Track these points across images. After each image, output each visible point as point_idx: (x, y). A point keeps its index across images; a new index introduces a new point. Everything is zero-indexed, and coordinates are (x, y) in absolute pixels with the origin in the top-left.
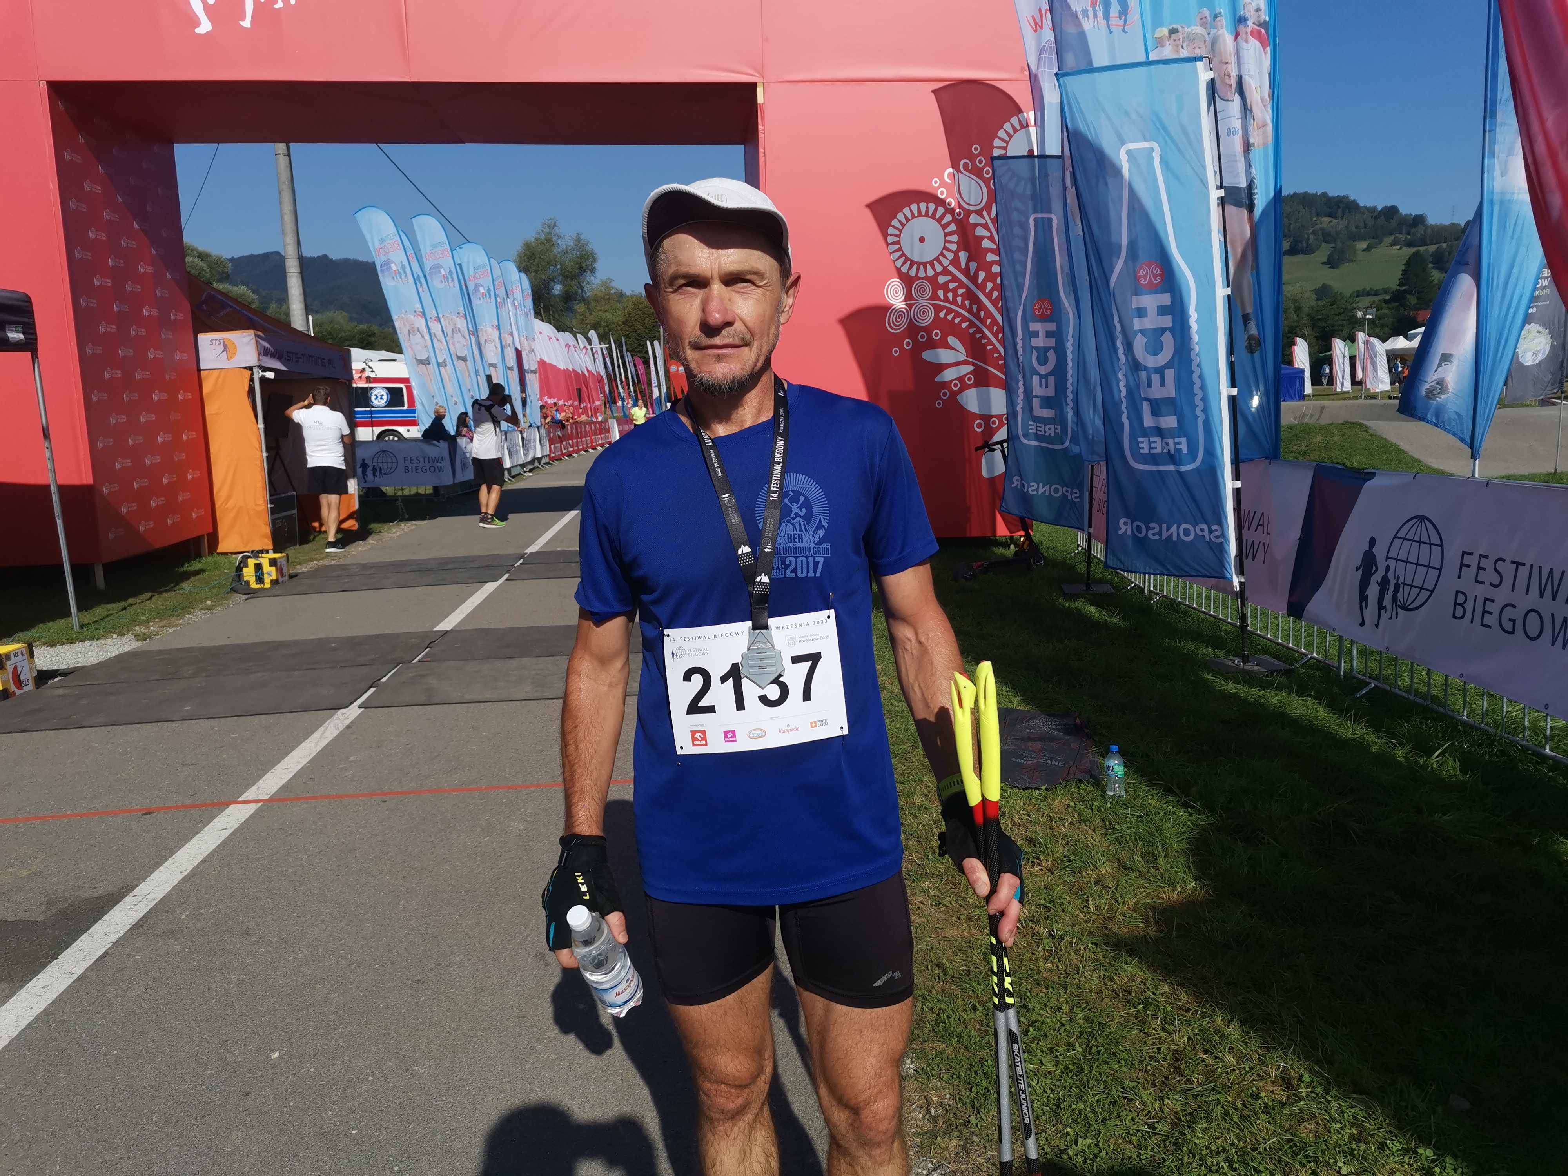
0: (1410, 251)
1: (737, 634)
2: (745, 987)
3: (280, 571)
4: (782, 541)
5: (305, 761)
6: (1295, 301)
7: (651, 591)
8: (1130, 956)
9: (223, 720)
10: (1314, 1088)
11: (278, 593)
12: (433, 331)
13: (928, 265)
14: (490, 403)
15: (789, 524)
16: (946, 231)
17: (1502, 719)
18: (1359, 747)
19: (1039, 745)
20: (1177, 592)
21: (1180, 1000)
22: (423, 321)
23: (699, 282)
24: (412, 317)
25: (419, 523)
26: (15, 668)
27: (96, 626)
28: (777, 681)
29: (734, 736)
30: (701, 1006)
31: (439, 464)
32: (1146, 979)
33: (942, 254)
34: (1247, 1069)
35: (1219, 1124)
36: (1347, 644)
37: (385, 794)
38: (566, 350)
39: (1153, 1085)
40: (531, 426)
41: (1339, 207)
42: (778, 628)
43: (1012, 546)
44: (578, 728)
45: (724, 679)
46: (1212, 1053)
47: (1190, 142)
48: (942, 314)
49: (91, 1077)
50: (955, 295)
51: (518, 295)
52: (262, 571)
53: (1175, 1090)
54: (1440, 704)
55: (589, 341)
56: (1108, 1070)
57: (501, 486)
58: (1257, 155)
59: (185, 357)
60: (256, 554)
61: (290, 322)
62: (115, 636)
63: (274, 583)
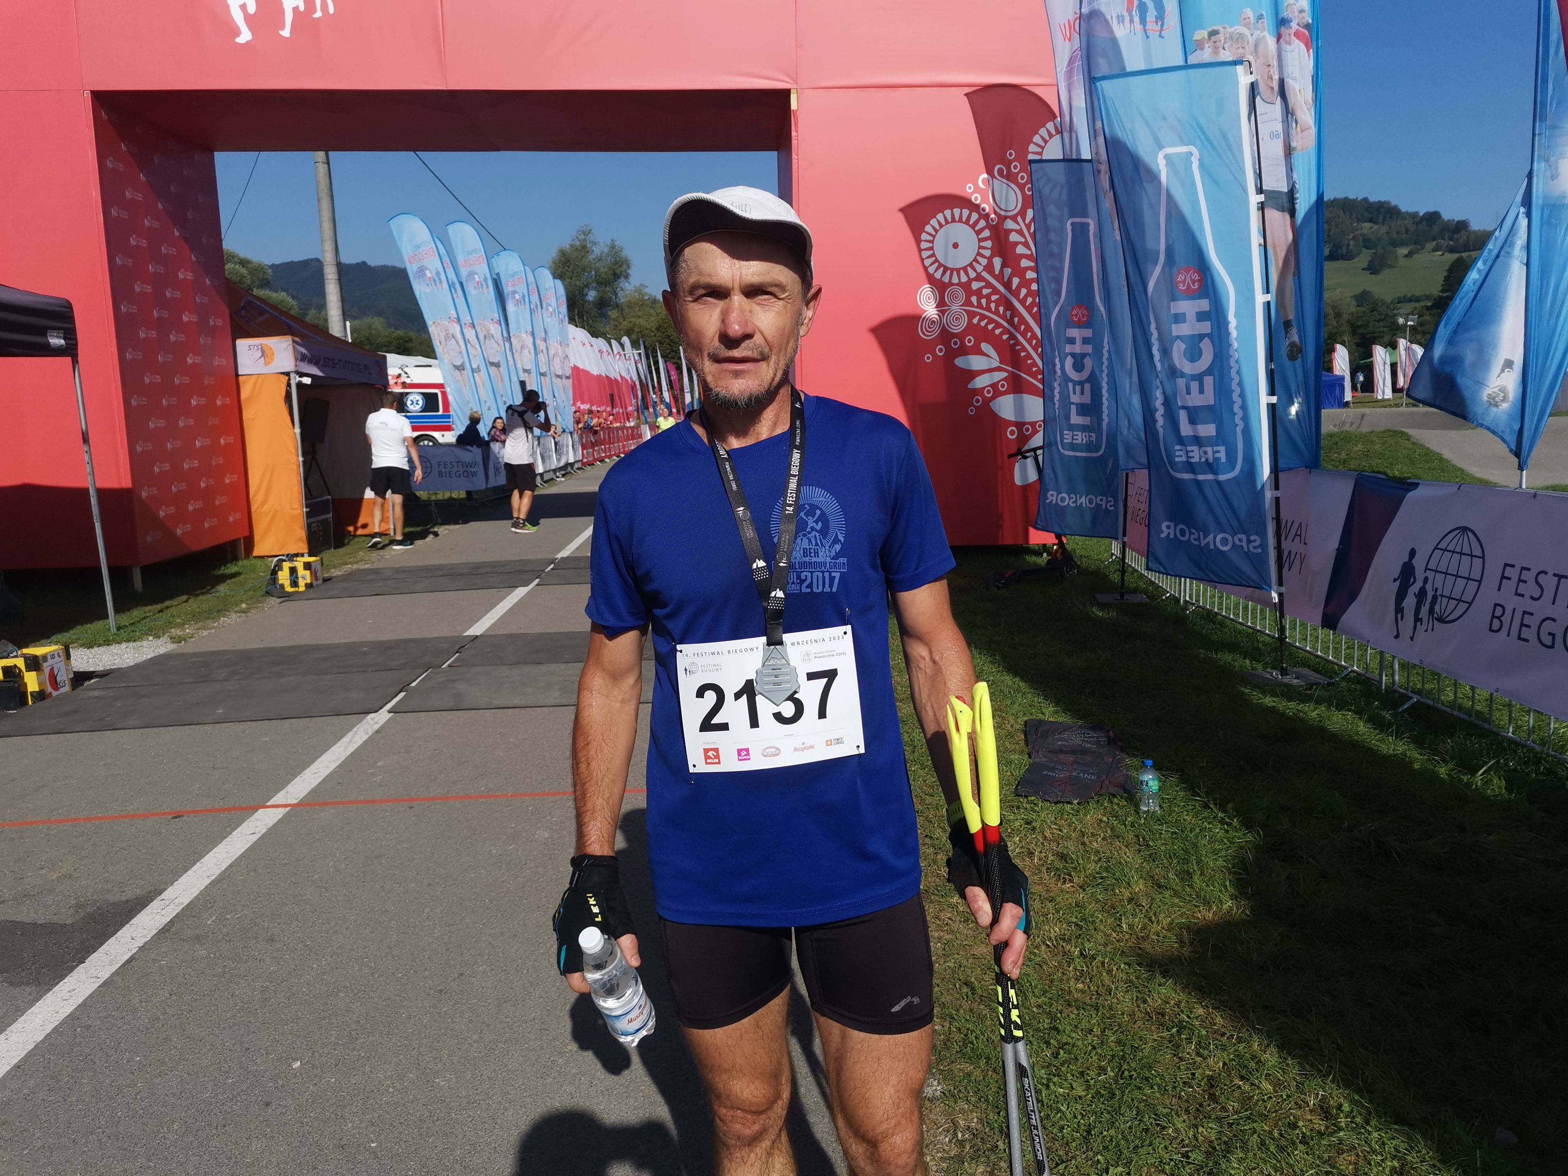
0: (1452, 257)
1: (752, 649)
2: (760, 1010)
3: (314, 575)
4: (798, 555)
5: (334, 766)
6: (1334, 308)
7: (664, 606)
8: (1164, 977)
9: (254, 724)
10: (1354, 1117)
11: (312, 596)
12: (467, 337)
13: (962, 271)
14: (523, 408)
15: (805, 538)
16: (980, 237)
17: (1549, 737)
18: (1402, 763)
19: (1071, 758)
20: (1213, 603)
21: (1215, 1025)
22: (458, 328)
23: (719, 293)
24: (446, 323)
25: (452, 527)
26: (52, 670)
27: (133, 628)
28: (792, 698)
29: (748, 754)
30: (716, 1030)
31: (473, 469)
32: (1180, 1002)
33: (975, 260)
34: (1285, 1097)
35: (1255, 1155)
36: (1388, 657)
37: (412, 800)
38: (599, 355)
39: (1187, 1112)
40: (564, 431)
41: (1380, 213)
42: (793, 644)
43: (1045, 555)
44: (590, 746)
45: (738, 696)
46: (1248, 1080)
47: (1230, 148)
48: (975, 321)
49: (113, 1084)
50: (989, 302)
51: (553, 302)
52: (297, 574)
53: (1210, 1117)
54: (1485, 720)
55: (622, 346)
56: (1141, 1096)
57: (533, 491)
58: (1298, 159)
59: (224, 362)
60: (292, 557)
61: (327, 328)
62: (151, 638)
63: (309, 586)
